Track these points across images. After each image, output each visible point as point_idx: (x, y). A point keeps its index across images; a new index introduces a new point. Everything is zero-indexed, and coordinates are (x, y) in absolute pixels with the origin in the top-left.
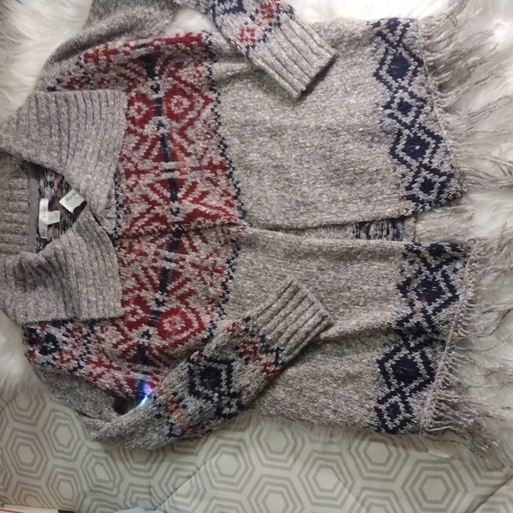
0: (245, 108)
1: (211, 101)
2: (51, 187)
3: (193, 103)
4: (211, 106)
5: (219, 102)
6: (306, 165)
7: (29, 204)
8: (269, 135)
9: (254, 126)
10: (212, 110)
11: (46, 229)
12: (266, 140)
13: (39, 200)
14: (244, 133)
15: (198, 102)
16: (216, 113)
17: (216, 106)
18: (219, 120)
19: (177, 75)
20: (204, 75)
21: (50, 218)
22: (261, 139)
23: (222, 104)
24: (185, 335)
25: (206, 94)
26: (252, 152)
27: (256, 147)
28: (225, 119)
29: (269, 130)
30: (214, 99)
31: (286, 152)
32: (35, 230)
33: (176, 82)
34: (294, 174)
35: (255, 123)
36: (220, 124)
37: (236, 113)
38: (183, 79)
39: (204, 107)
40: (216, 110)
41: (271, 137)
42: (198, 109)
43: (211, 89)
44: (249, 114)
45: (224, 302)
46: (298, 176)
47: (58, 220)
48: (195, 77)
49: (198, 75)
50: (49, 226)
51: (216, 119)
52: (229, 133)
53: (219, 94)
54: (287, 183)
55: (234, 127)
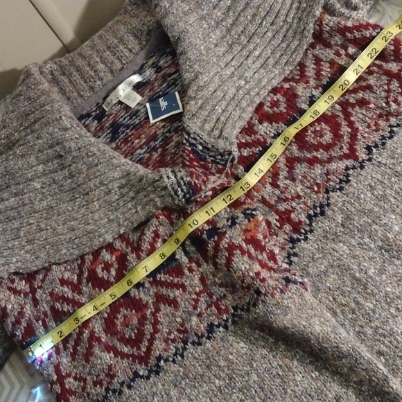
0: (384, 197)
1: (356, 158)
2: (156, 72)
3: (335, 144)
4: (350, 163)
5: (362, 167)
6: (392, 311)
7: (123, 68)
8: (380, 244)
9: (374, 222)
10: (347, 169)
11: (114, 102)
12: (372, 246)
13: (134, 73)
14: (356, 218)
15: (341, 148)
16: (348, 175)
17: (354, 168)
18: (344, 185)
19: (350, 110)
20: (381, 133)
21: (128, 96)
22: (367, 240)
23: (363, 172)
24: (126, 350)
25: (358, 147)
26: (344, 243)
27: (354, 242)
28: (351, 190)
29: (385, 240)
30: (360, 159)
31: (384, 276)
32: (103, 95)
33: (340, 114)
34: (371, 306)
35: (378, 221)
36: (341, 189)
37: (369, 194)
38: (352, 119)
39: (341, 158)
40: (351, 172)
41: (381, 248)
42: (334, 154)
43: (369, 148)
44: (380, 207)
45: (193, 343)
46: (374, 312)
47: (133, 105)
48: (369, 126)
49: (374, 128)
50: (120, 103)
51: (341, 181)
52: (340, 204)
53: (370, 160)
54: (353, 305)
55: (352, 204)
